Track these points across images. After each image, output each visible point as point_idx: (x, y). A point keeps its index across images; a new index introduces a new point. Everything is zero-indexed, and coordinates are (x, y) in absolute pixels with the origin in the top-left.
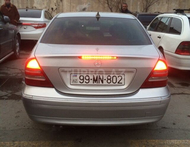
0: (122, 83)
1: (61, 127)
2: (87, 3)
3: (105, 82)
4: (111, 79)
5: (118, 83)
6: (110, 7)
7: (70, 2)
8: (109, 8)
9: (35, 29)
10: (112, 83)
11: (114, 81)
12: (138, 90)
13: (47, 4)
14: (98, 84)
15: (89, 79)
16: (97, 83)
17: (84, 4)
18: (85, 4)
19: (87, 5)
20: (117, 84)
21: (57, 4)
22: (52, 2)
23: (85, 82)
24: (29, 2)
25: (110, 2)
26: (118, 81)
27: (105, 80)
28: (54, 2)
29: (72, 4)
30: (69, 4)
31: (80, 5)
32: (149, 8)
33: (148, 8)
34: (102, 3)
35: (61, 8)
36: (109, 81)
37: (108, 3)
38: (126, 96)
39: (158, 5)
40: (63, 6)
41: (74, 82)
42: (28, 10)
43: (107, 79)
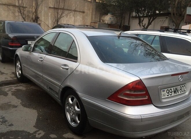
10: (182, 92)
15: (172, 92)
16: (176, 94)
23: (170, 94)
26: (184, 90)
27: (179, 90)
37: (20, 12)
41: (164, 96)
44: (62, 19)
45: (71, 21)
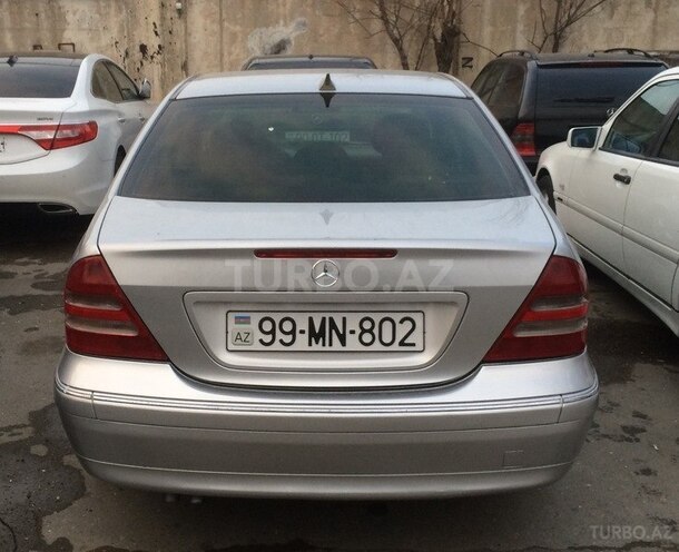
0: (413, 345)
1: (195, 501)
2: (292, 18)
3: (353, 342)
4: (376, 331)
5: (402, 343)
6: (395, 32)
7: (218, 16)
8: (387, 37)
9: (43, 151)
10: (377, 346)
11: (387, 338)
12: (476, 370)
13: (121, 30)
14: (327, 348)
15: (293, 332)
16: (324, 345)
17: (277, 22)
18: (282, 22)
19: (293, 25)
20: (395, 347)
21: (164, 30)
22: (142, 21)
23: (281, 341)
24: (45, 24)
25: (390, 8)
26: (399, 338)
27: (352, 332)
28: (151, 20)
29: (226, 24)
30: (216, 27)
31: (263, 29)
32: (568, 29)
33: (562, 30)
34: (357, 16)
35: (178, 45)
36: (367, 338)
37: (384, 18)
38: (430, 393)
39: (611, 16)
40: (187, 34)
41: (241, 344)
42: (21, 59)
43: (358, 331)
44: (575, 25)
45: (631, 33)
